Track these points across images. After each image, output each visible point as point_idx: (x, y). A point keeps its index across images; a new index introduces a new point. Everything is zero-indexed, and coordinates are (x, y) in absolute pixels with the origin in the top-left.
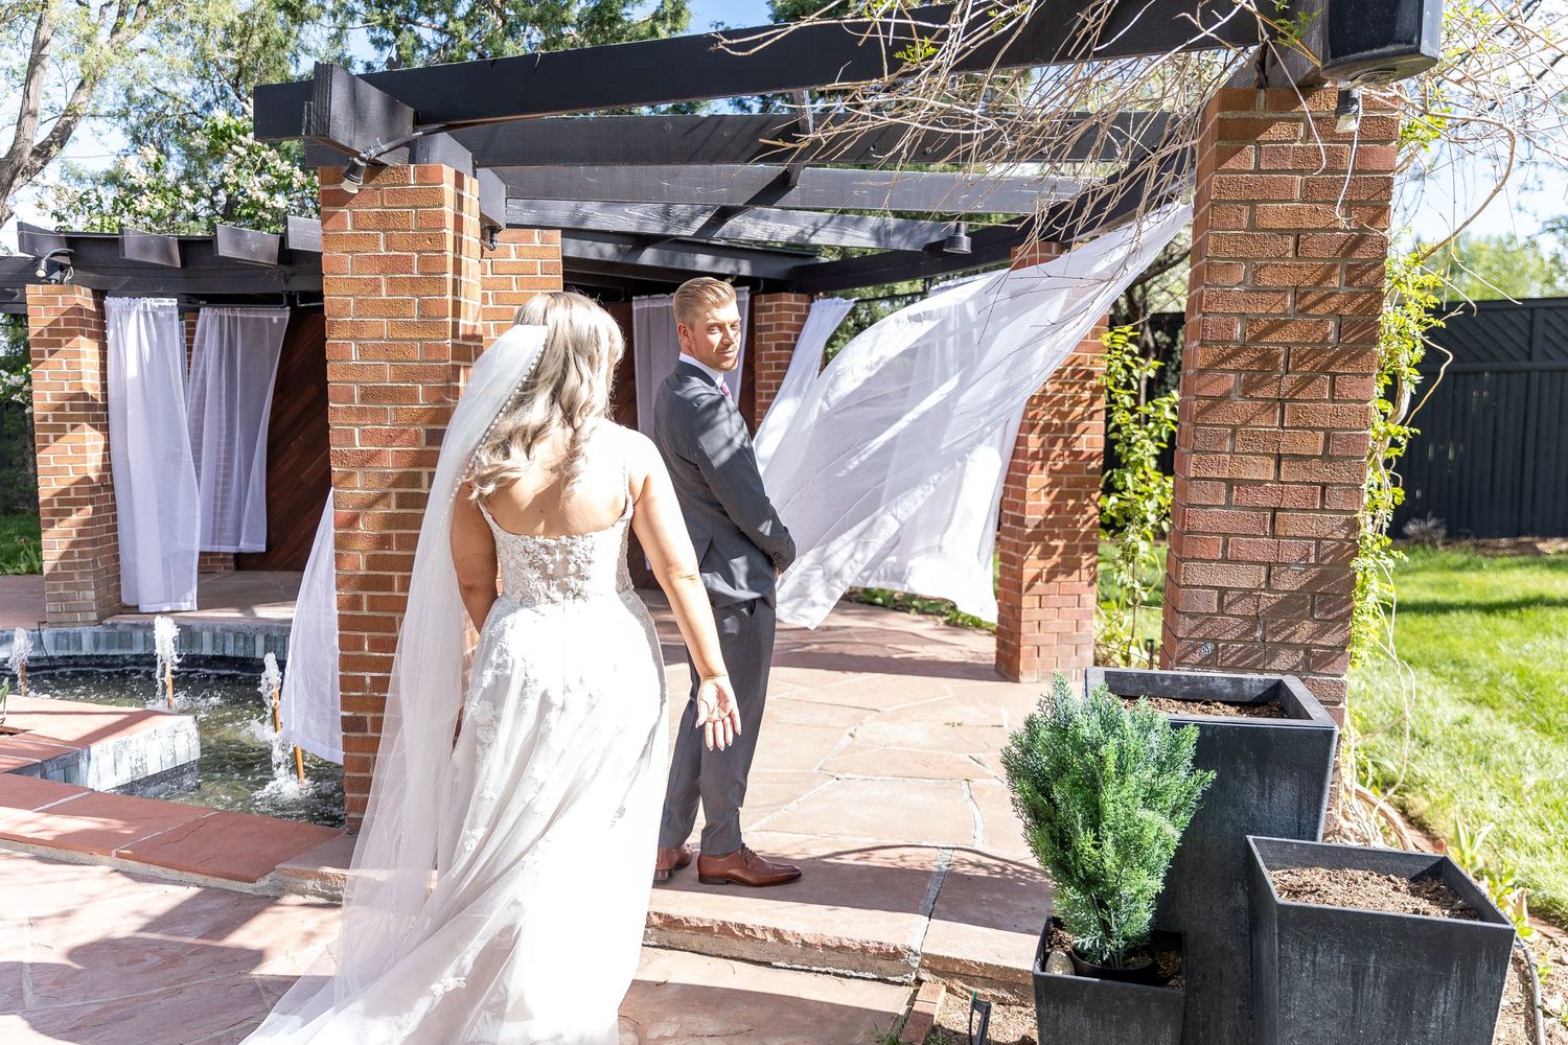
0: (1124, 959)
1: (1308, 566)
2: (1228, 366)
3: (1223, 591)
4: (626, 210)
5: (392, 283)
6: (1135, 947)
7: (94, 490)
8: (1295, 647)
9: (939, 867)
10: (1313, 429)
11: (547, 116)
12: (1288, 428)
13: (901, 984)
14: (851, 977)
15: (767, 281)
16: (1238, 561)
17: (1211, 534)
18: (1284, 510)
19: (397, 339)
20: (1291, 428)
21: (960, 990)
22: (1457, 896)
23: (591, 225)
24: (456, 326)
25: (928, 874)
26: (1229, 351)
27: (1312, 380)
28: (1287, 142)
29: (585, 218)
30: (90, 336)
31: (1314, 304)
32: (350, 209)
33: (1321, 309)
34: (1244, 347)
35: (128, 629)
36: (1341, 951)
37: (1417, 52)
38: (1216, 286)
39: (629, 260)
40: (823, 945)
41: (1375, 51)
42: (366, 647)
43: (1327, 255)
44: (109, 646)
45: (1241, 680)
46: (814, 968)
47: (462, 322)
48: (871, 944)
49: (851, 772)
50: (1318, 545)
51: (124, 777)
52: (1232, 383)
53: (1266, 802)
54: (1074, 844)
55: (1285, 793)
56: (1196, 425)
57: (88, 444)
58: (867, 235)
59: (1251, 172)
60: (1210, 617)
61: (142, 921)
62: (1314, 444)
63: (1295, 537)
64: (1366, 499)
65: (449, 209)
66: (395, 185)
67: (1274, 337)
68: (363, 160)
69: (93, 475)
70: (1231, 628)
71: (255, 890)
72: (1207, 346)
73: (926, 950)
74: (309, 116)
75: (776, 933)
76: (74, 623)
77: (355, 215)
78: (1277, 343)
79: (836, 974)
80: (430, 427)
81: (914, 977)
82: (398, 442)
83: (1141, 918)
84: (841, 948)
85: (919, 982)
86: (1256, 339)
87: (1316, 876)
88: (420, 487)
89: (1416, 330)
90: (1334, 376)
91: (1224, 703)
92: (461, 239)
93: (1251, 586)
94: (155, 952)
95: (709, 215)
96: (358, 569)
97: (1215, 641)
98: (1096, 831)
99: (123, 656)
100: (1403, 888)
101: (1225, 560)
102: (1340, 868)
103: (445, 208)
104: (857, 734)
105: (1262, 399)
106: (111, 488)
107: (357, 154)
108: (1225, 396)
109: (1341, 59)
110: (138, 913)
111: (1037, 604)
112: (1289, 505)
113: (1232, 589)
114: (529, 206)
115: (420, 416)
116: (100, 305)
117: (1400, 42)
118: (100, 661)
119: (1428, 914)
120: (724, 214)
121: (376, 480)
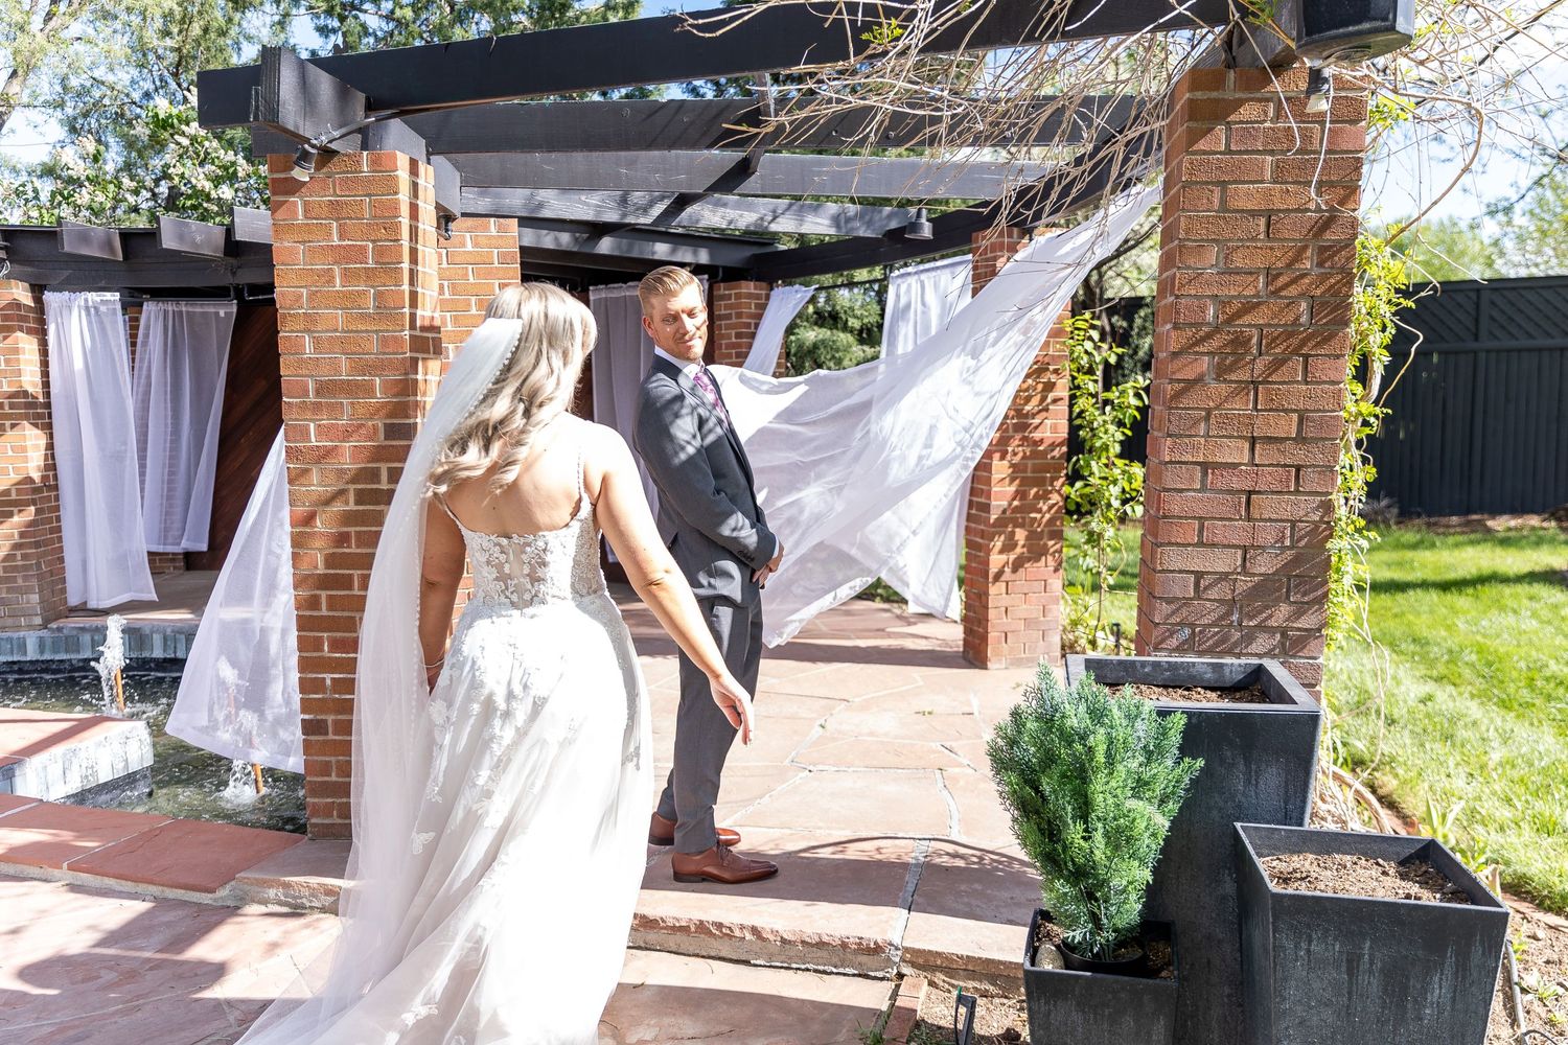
0: (1114, 950)
1: (1283, 548)
2: (1202, 349)
3: (1199, 575)
4: (583, 198)
5: (346, 274)
6: (1126, 938)
7: (37, 490)
8: (1272, 631)
9: (916, 858)
10: (1286, 411)
11: (500, 102)
12: (1261, 410)
13: (882, 979)
14: (832, 973)
15: (725, 268)
16: (1214, 545)
17: (1186, 518)
18: (1259, 492)
19: (352, 331)
20: (1265, 410)
21: (941, 984)
22: (1446, 878)
23: (547, 213)
24: (413, 317)
25: (905, 866)
26: (1202, 333)
27: (1284, 362)
28: (1257, 122)
29: (541, 205)
30: (30, 331)
31: (1286, 286)
32: (301, 198)
33: (1293, 291)
34: (1217, 329)
35: (75, 633)
36: (1335, 939)
37: (1392, 29)
38: (1189, 268)
39: (586, 250)
40: (803, 942)
41: (1351, 28)
42: (326, 648)
43: (1297, 236)
44: (55, 650)
45: (1222, 665)
46: (794, 966)
47: (419, 312)
48: (851, 940)
49: (823, 764)
50: (1293, 528)
51: (74, 786)
52: (1205, 366)
53: (1252, 788)
54: (1063, 836)
55: (1272, 778)
56: (1171, 408)
57: (28, 443)
58: (827, 222)
59: (1220, 153)
60: (1187, 601)
61: (96, 936)
62: (1288, 426)
63: (1270, 520)
64: (1340, 479)
65: (404, 197)
66: (348, 172)
67: (1247, 319)
68: (313, 146)
69: (36, 476)
70: (1208, 612)
71: (215, 900)
72: (1180, 329)
73: (907, 944)
74: (257, 102)
75: (755, 930)
76: (18, 627)
77: (306, 204)
78: (1249, 325)
79: (816, 971)
80: (388, 421)
81: (895, 971)
82: (355, 436)
83: (1129, 910)
84: (821, 945)
85: (901, 976)
86: (1229, 321)
87: (1305, 862)
88: (379, 482)
89: (1386, 310)
90: (1306, 357)
91: (1205, 688)
92: (417, 228)
93: (1227, 570)
94: (111, 968)
95: (667, 202)
96: (316, 568)
97: (1192, 626)
98: (1086, 822)
99: (70, 660)
100: (1392, 872)
101: (1201, 544)
102: (1329, 853)
103: (400, 196)
104: (827, 725)
105: (1236, 382)
106: (56, 488)
107: (308, 141)
108: (1199, 380)
109: (1316, 37)
110: (92, 928)
111: (1004, 591)
112: (1264, 488)
113: (1208, 573)
114: (481, 194)
115: (378, 410)
116: (39, 300)
117: (1375, 19)
118: (45, 666)
119: (1419, 899)
120: (683, 201)
121: (332, 476)
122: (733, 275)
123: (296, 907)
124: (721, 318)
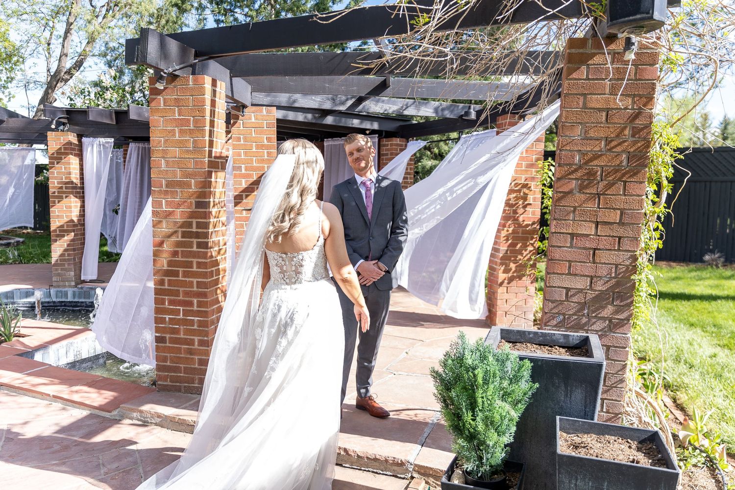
0: (490, 476)
1: (611, 278)
2: (572, 177)
3: (568, 290)
4: (313, 98)
5: (181, 131)
6: (495, 470)
7: (75, 226)
8: (604, 319)
9: (433, 421)
10: (614, 209)
12: (601, 208)
13: (404, 478)
14: (380, 474)
15: (386, 132)
16: (576, 275)
17: (562, 261)
18: (599, 249)
19: (182, 158)
20: (604, 208)
21: (432, 483)
22: (659, 452)
23: (296, 105)
24: (210, 152)
25: (426, 424)
26: (572, 169)
27: (614, 184)
28: (602, 64)
29: (294, 101)
30: (75, 155)
31: (616, 146)
32: (163, 96)
33: (619, 149)
34: (580, 167)
35: (88, 290)
36: (589, 480)
37: (651, 18)
38: (566, 136)
39: (319, 122)
40: (367, 458)
41: (631, 18)
42: (167, 304)
43: (622, 122)
44: (80, 298)
45: (568, 336)
46: (363, 469)
47: (214, 150)
48: (390, 458)
49: (401, 371)
50: (616, 268)
51: (71, 359)
52: (574, 185)
53: (568, 399)
54: (462, 418)
55: (578, 395)
56: (556, 206)
57: (72, 205)
58: (432, 111)
59: (584, 79)
60: (561, 302)
61: (57, 428)
62: (615, 217)
63: (605, 263)
64: (643, 245)
65: (208, 97)
66: (183, 85)
67: (595, 162)
68: (165, 73)
69: (75, 219)
70: (571, 308)
71: (111, 416)
72: (561, 166)
73: (416, 463)
74: (138, 52)
75: (345, 450)
76: (65, 286)
77: (164, 99)
78: (597, 166)
79: (373, 472)
80: (197, 200)
81: (410, 475)
82: (182, 207)
84: (376, 460)
85: (412, 478)
86: (586, 163)
87: (589, 439)
88: (192, 228)
89: (668, 159)
90: (625, 182)
91: (560, 347)
92: (214, 111)
93: (582, 287)
94: (58, 444)
95: (354, 100)
96: (163, 266)
97: (564, 314)
98: (473, 412)
99: (86, 302)
100: (634, 446)
101: (569, 274)
102: (603, 435)
103: (206, 96)
104: (410, 353)
105: (589, 193)
106: (84, 225)
107: (162, 70)
108: (570, 192)
109: (615, 22)
110: (57, 424)
111: (505, 291)
112: (602, 247)
113: (573, 288)
114: (267, 96)
115: (193, 195)
116: (80, 141)
117: (643, 13)
118: (74, 304)
119: (638, 462)
120: (360, 100)
121: (172, 224)
122: (390, 135)
123: (144, 422)
124: (384, 155)
